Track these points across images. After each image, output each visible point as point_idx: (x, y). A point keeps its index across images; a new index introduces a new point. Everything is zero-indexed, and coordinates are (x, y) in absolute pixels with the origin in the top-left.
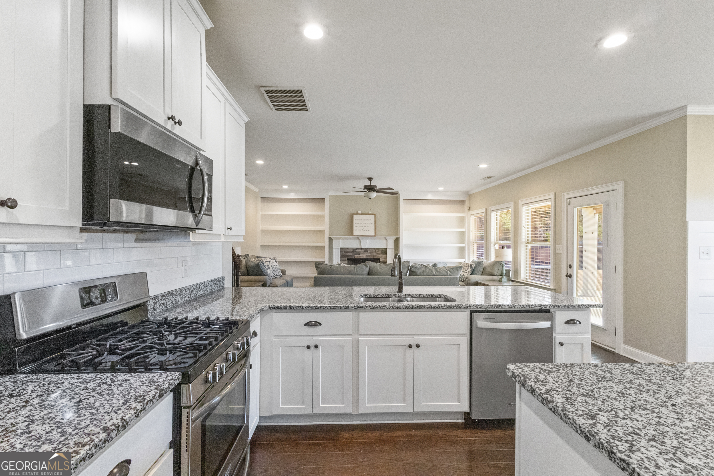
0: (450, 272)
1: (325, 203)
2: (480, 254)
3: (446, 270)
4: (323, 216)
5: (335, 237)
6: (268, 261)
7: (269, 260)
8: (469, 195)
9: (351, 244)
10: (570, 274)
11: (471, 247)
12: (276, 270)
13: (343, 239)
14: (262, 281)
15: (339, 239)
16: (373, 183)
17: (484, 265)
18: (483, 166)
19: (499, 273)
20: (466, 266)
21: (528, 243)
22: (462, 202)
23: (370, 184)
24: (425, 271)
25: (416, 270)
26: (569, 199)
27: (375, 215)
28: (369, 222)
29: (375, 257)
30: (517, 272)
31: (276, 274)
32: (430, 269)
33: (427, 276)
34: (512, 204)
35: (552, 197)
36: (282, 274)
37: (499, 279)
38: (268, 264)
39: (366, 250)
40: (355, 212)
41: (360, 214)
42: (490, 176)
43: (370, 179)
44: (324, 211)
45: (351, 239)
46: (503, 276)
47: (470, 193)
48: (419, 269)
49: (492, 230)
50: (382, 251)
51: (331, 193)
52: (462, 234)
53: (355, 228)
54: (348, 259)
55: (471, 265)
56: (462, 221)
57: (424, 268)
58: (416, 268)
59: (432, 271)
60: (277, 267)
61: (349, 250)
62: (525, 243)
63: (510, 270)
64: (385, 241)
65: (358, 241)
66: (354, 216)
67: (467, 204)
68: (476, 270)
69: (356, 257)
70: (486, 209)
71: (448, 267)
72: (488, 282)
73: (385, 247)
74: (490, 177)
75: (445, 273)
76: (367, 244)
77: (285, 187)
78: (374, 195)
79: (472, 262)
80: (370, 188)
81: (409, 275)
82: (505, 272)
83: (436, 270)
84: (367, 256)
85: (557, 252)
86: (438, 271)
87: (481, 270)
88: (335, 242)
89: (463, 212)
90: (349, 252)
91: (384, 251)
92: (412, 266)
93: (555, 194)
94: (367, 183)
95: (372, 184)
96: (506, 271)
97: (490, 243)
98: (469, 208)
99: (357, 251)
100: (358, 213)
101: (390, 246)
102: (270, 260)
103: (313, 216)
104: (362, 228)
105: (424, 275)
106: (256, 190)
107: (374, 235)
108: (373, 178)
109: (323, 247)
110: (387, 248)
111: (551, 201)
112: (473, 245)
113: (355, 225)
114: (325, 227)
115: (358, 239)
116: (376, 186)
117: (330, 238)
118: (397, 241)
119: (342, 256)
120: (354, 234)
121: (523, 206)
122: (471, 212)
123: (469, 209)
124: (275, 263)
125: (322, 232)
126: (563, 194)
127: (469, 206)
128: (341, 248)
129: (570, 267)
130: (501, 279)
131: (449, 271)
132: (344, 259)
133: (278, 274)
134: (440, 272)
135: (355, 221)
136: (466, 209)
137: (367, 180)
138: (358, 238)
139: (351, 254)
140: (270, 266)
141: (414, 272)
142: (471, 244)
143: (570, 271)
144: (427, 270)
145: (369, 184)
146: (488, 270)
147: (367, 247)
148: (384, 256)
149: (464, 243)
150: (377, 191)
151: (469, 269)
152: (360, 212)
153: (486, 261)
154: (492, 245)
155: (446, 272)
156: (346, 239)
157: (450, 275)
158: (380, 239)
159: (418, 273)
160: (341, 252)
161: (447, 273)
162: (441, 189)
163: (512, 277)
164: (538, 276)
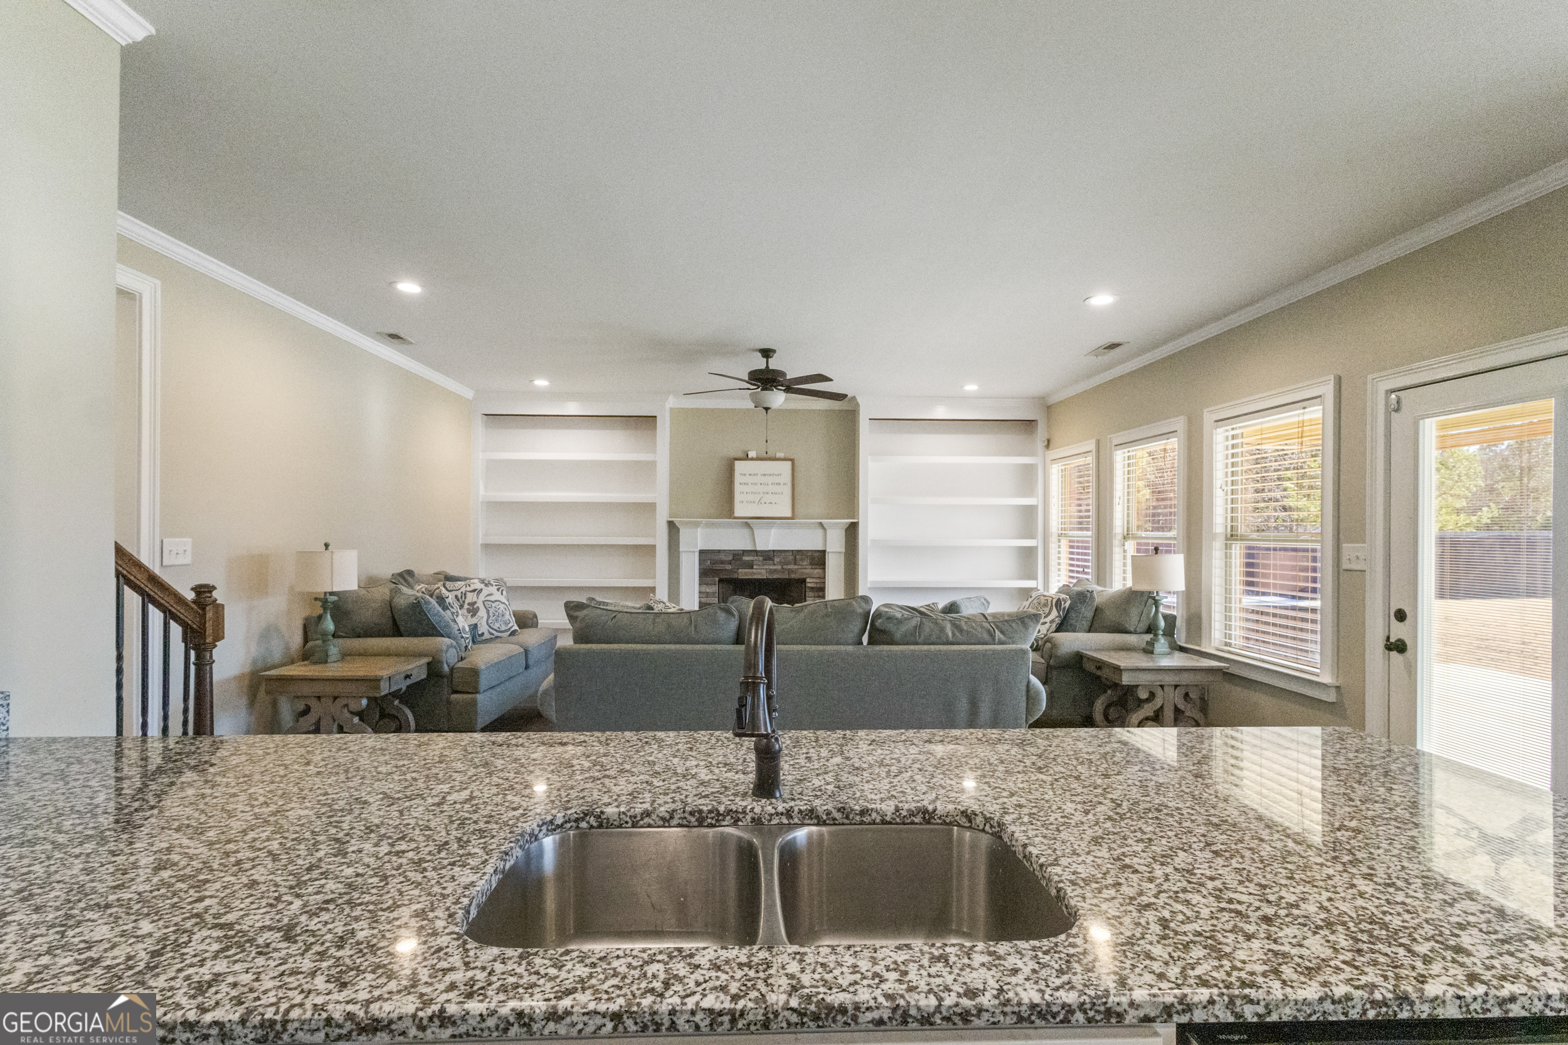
0: (1002, 632)
1: (655, 428)
2: (1078, 566)
3: (986, 625)
4: (652, 464)
5: (687, 523)
6: (474, 591)
7: (479, 586)
8: (1049, 408)
9: (730, 539)
10: (1399, 640)
11: (1053, 546)
12: (499, 616)
13: (708, 525)
14: (426, 656)
15: (697, 525)
16: (774, 364)
17: (1098, 600)
18: (1102, 300)
19: (1143, 626)
20: (1045, 605)
21: (1232, 536)
22: (1028, 425)
23: (767, 366)
24: (920, 627)
25: (890, 626)
26: (1393, 391)
27: (792, 460)
28: (776, 479)
29: (793, 576)
30: (1196, 623)
31: (496, 626)
32: (936, 623)
33: (926, 647)
34: (1179, 423)
35: (1328, 390)
36: (516, 627)
37: (1144, 645)
38: (475, 599)
39: (768, 556)
40: (740, 455)
41: (752, 459)
42: (1116, 341)
43: (767, 353)
44: (654, 452)
45: (730, 526)
46: (1156, 635)
47: (1053, 400)
48: (900, 622)
49: (1116, 500)
50: (812, 558)
51: (672, 402)
52: (1028, 512)
53: (738, 497)
54: (721, 581)
55: (1059, 601)
56: (1027, 478)
57: (916, 621)
58: (890, 618)
59: (942, 630)
60: (502, 607)
61: (723, 557)
62: (1223, 538)
63: (1174, 617)
64: (820, 531)
65: (745, 532)
66: (737, 463)
67: (1041, 432)
68: (1073, 615)
69: (743, 574)
70: (1098, 442)
71: (994, 615)
72: (1112, 653)
73: (821, 548)
74: (1113, 346)
75: (986, 636)
76: (770, 540)
77: (541, 383)
78: (778, 399)
79: (1059, 592)
80: (766, 379)
81: (871, 642)
82: (1162, 623)
83: (956, 626)
84: (772, 572)
85: (1345, 565)
86: (961, 630)
87: (1089, 614)
88: (684, 535)
89: (1032, 454)
90: (722, 562)
91: (819, 559)
92: (878, 614)
93: (1339, 381)
94: (760, 363)
95: (771, 367)
96: (1165, 617)
97: (1111, 535)
98: (1049, 441)
99: (746, 558)
100: (746, 458)
101: (835, 545)
102: (482, 586)
103: (626, 463)
104: (757, 498)
105: (917, 643)
106: (469, 394)
107: (789, 514)
108: (774, 351)
109: (651, 549)
110: (824, 551)
111: (1322, 403)
112: (1059, 541)
113: (738, 488)
114: (659, 493)
115: (748, 525)
116: (783, 374)
117: (671, 525)
118: (852, 531)
119: (705, 573)
120: (737, 514)
121: (1217, 427)
122: (1053, 454)
123: (1048, 446)
124: (497, 596)
125: (650, 507)
126: (1370, 377)
127: (1047, 437)
128: (701, 552)
129: (1401, 616)
130: (1151, 644)
131: (997, 627)
132: (709, 580)
133: (503, 628)
134: (968, 632)
135: (738, 479)
136: (1040, 445)
137: (759, 355)
138: (748, 523)
139: (729, 567)
140: (480, 604)
141: (883, 632)
142: (1053, 539)
143: (1399, 631)
144: (928, 626)
145: (763, 367)
146: (1110, 615)
147: (771, 547)
148: (817, 572)
149: (1031, 536)
150: (789, 390)
151: (1054, 613)
152: (752, 454)
153: (1100, 588)
154: (1116, 542)
155: (989, 631)
156: (713, 525)
157: (1001, 643)
158: (808, 526)
159: (898, 636)
160: (701, 561)
161: (992, 636)
162: (971, 388)
163: (1181, 638)
164: (1270, 639)
